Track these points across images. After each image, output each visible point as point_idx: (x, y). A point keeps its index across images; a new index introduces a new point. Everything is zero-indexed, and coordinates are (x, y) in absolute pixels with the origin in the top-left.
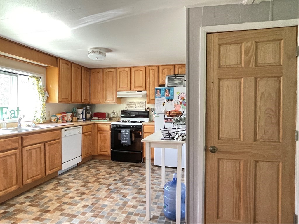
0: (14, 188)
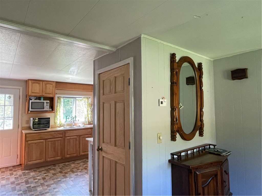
0: (59, 158)
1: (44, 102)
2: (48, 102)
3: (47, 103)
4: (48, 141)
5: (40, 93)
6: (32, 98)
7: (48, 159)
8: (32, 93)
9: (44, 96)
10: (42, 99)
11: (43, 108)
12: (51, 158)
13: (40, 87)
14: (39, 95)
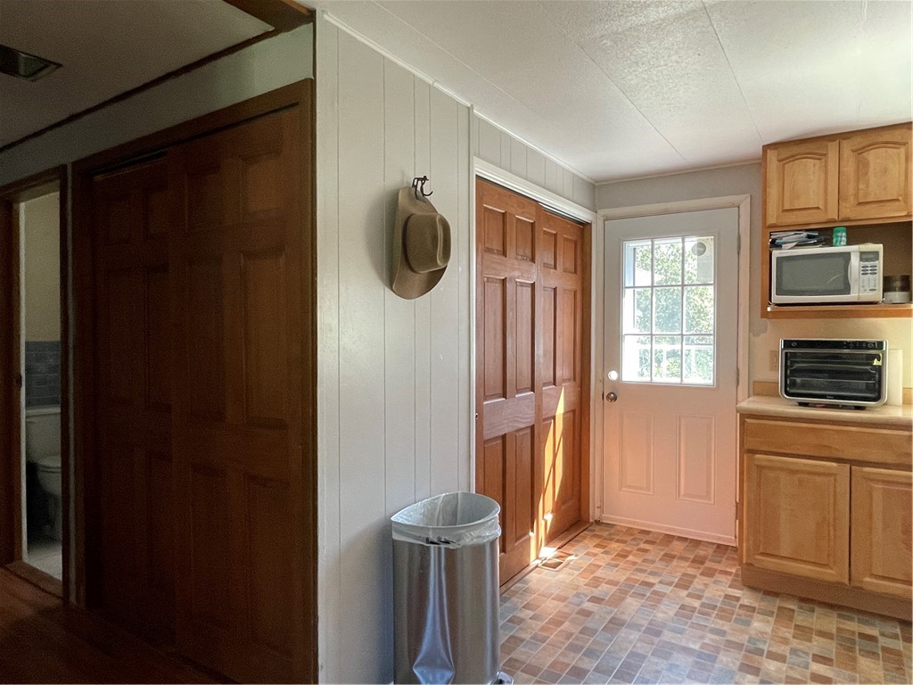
1: (847, 256)
2: (877, 253)
3: (864, 256)
4: (868, 478)
5: (826, 210)
6: (784, 240)
7: (867, 579)
8: (784, 211)
9: (849, 220)
10: (842, 236)
11: (841, 286)
12: (884, 578)
13: (826, 173)
14: (825, 220)
